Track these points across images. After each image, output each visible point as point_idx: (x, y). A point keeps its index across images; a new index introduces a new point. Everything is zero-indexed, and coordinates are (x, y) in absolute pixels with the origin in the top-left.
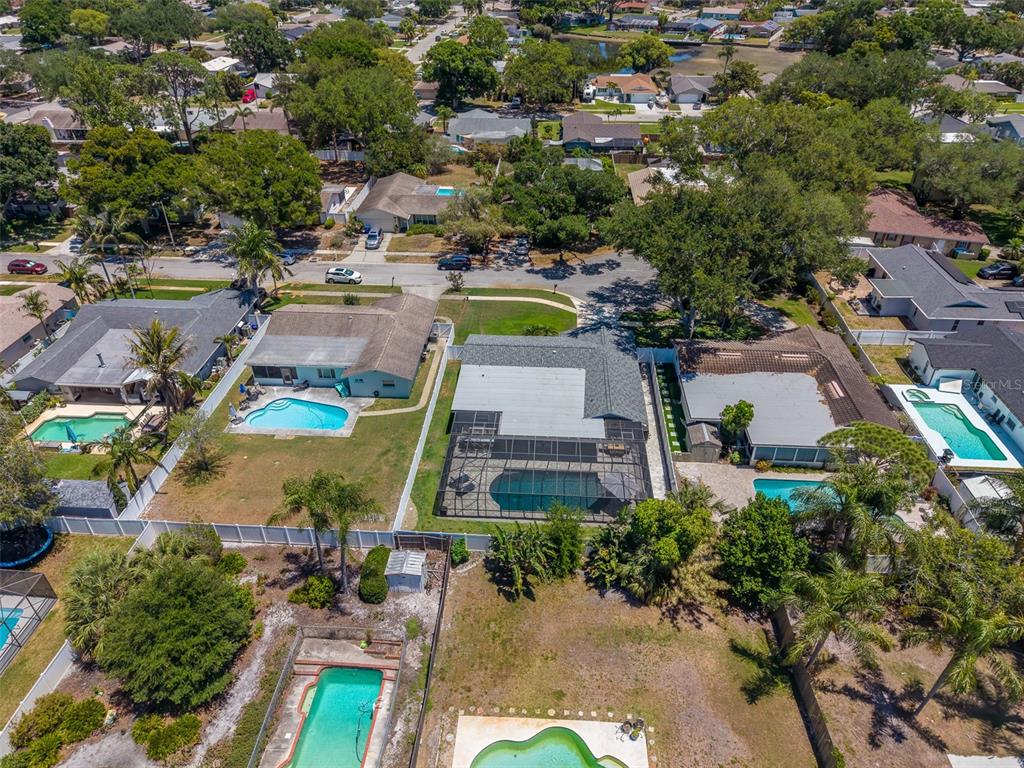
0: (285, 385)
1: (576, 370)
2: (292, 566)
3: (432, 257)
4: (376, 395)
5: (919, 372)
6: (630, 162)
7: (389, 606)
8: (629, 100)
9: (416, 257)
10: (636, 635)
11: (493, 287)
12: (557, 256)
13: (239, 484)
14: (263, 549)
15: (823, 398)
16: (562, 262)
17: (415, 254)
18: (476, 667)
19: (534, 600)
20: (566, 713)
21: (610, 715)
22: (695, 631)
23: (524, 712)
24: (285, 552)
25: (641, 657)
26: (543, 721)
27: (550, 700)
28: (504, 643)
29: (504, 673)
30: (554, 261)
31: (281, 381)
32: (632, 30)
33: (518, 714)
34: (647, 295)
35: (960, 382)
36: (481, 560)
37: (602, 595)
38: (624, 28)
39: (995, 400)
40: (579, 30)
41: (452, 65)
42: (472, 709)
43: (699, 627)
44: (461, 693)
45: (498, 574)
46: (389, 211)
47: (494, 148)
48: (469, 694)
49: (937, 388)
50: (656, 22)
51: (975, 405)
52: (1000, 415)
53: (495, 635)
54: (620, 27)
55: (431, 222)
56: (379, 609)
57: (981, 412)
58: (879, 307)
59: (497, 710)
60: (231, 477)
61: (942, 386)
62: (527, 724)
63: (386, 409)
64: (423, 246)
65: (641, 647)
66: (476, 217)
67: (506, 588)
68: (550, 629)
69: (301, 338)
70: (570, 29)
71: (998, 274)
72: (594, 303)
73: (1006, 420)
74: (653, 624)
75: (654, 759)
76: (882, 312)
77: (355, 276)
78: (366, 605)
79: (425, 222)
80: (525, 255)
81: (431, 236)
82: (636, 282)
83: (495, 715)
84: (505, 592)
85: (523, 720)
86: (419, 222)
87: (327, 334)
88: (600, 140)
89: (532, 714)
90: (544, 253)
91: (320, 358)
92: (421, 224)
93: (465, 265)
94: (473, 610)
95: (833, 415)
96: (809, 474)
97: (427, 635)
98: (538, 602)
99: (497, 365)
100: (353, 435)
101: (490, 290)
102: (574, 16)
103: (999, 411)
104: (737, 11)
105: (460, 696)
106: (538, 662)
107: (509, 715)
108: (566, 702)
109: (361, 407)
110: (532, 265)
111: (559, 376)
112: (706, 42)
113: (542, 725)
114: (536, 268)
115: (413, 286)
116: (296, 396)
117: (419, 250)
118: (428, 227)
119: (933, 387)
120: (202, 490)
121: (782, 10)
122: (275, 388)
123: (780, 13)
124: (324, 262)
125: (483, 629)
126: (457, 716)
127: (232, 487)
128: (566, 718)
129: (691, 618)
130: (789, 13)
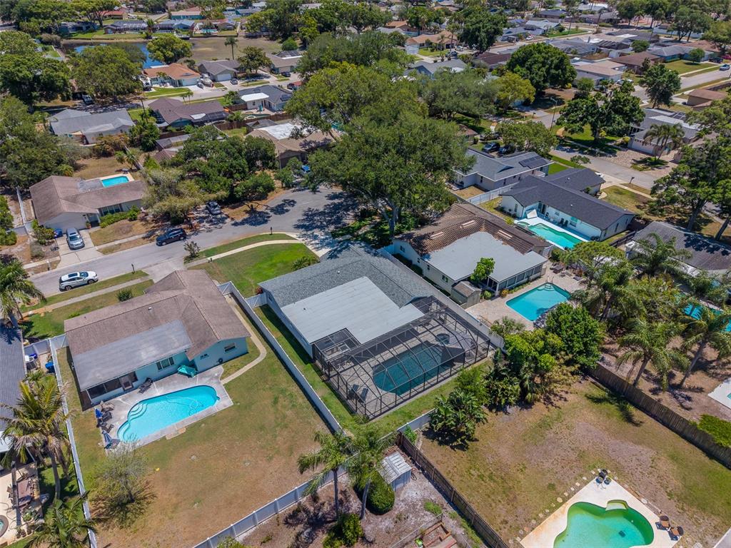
0: (125, 392)
1: (360, 280)
2: (299, 528)
3: (144, 238)
4: (221, 362)
5: (512, 213)
6: (229, 129)
7: (399, 507)
8: (180, 84)
9: (130, 242)
10: (544, 425)
11: (219, 245)
12: (245, 207)
13: (178, 495)
14: (260, 531)
15: (502, 242)
16: (252, 211)
17: (125, 240)
18: (494, 505)
19: (478, 440)
20: (566, 494)
21: (585, 478)
22: (566, 404)
23: (547, 511)
24: (281, 520)
25: (560, 435)
26: (561, 508)
27: (550, 493)
28: (491, 478)
29: (511, 496)
30: (247, 212)
31: (121, 390)
32: (127, 32)
33: (546, 515)
34: (333, 216)
35: (535, 210)
36: (421, 436)
37: (506, 413)
38: (120, 31)
39: (558, 214)
40: (80, 36)
41: (21, 75)
42: (521, 532)
43: (566, 400)
44: (505, 528)
45: (440, 438)
46: (73, 211)
47: (116, 138)
48: (509, 525)
49: (526, 218)
50: (145, 25)
51: (549, 220)
52: (565, 221)
53: (481, 477)
54: (117, 30)
55: (118, 211)
56: (396, 513)
57: (554, 223)
58: (462, 183)
59: (534, 522)
60: (163, 494)
61: (529, 216)
62: (557, 517)
63: (239, 369)
64: (127, 232)
65: (554, 430)
66: (179, 194)
67: (455, 444)
68: (504, 452)
69: (115, 344)
70: (70, 35)
71: (492, 149)
72: (305, 232)
73: (569, 223)
74: (546, 412)
75: (626, 486)
76: (465, 186)
77: (91, 275)
78: (384, 516)
79: (112, 212)
80: (221, 213)
81: (126, 222)
82: (317, 210)
83: (536, 526)
84: (456, 446)
85: (552, 516)
86: (106, 213)
87: (138, 330)
88: (197, 117)
89: (552, 510)
90: (233, 208)
91: (154, 353)
92: (109, 215)
93: (181, 236)
94: (451, 471)
95: (516, 249)
96: (525, 288)
97: (445, 506)
98: (481, 440)
99: (306, 297)
100: (235, 401)
101: (220, 247)
102: (70, 25)
103: (563, 219)
104: (198, 13)
105: (506, 530)
106: (521, 476)
107: (542, 520)
108: (560, 488)
109: (217, 377)
110: (232, 219)
111: (355, 287)
112: (192, 37)
113: (564, 510)
114: (239, 220)
115: (151, 266)
116: (146, 395)
117: (125, 236)
118: (117, 215)
119: (524, 218)
120: (145, 521)
121: (226, 10)
122: (119, 399)
123: (225, 12)
124: (38, 275)
125: (471, 479)
126: (518, 544)
127: (174, 500)
128: (569, 498)
129: (558, 398)
130: (231, 12)
